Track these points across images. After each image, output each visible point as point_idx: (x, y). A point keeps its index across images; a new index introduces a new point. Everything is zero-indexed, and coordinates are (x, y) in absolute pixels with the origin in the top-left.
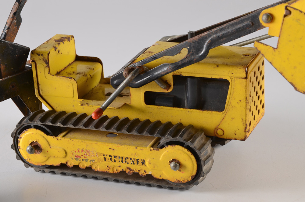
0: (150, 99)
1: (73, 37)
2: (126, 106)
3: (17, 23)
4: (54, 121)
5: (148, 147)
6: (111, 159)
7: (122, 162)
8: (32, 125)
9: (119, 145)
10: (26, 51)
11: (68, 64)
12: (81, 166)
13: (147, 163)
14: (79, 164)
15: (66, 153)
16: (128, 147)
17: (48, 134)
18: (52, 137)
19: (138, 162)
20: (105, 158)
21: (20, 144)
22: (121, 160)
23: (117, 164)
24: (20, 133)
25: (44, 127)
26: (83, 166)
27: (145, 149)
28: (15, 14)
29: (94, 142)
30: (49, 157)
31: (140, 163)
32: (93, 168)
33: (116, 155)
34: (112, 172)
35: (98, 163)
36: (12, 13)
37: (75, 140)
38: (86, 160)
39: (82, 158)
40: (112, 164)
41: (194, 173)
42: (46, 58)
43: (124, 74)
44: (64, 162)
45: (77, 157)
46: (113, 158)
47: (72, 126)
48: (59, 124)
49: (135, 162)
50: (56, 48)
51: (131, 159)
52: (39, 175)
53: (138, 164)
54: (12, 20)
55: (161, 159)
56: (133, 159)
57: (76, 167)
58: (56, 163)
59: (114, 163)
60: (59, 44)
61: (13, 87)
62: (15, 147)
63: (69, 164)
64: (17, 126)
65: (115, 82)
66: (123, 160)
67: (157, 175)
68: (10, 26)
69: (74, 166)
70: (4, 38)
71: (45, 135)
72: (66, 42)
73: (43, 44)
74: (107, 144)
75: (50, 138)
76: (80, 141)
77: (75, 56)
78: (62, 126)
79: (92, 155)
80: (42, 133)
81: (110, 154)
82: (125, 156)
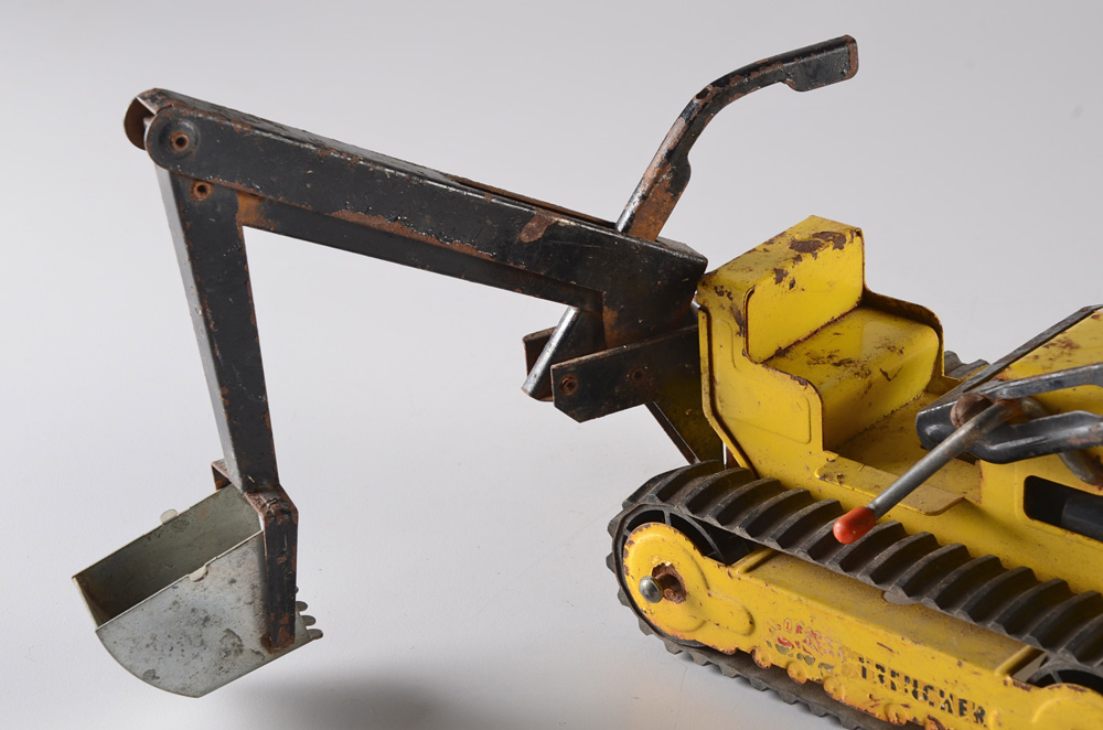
1: (859, 234)
2: (965, 506)
3: (672, 182)
4: (726, 517)
5: (997, 673)
6: (881, 677)
7: (915, 694)
8: (667, 514)
9: (908, 642)
10: (691, 271)
11: (828, 319)
12: (793, 672)
13: (990, 719)
14: (787, 666)
15: (752, 622)
16: (936, 653)
17: (705, 549)
18: (716, 563)
19: (962, 710)
20: (864, 670)
21: (629, 562)
22: (910, 687)
23: (899, 697)
24: (632, 528)
25: (697, 526)
26: (799, 674)
27: (986, 673)
28: (670, 154)
29: (835, 613)
30: (704, 623)
31: (970, 714)
32: (829, 687)
33: (897, 670)
34: (883, 718)
35: (843, 679)
36: (664, 151)
37: (780, 590)
38: (809, 660)
39: (796, 651)
40: (882, 692)
42: (741, 307)
43: (952, 414)
44: (745, 648)
45: (782, 644)
46: (887, 675)
47: (775, 546)
48: (738, 531)
49: (955, 708)
50: (780, 275)
51: (942, 694)
52: (677, 663)
53: (962, 714)
54: (659, 174)
55: (1035, 719)
56: (947, 696)
57: (778, 673)
58: (726, 643)
59: (891, 693)
60: (798, 259)
61: (638, 375)
62: (616, 562)
63: (758, 657)
64: (625, 505)
65: (931, 429)
66: (920, 690)
68: (650, 190)
69: (774, 667)
70: (634, 224)
71: (697, 554)
72: (828, 253)
73: (749, 252)
74: (871, 628)
75: (709, 565)
76: (795, 597)
77: (859, 293)
78: (747, 536)
79: (827, 648)
80: (689, 545)
81: (881, 663)
82: (925, 679)
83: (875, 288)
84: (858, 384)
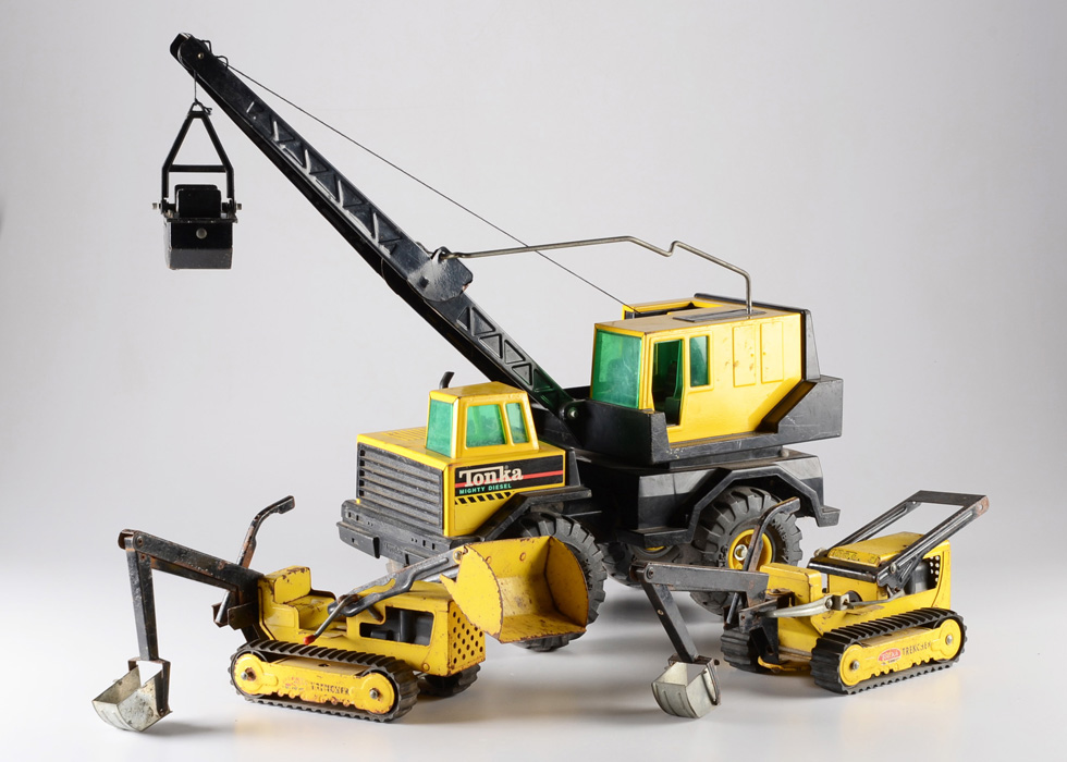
0: (366, 630)
1: (309, 570)
2: (342, 637)
3: (251, 547)
5: (353, 675)
6: (318, 687)
7: (328, 690)
8: (251, 650)
9: (326, 673)
10: (260, 577)
11: (299, 596)
12: (290, 695)
13: (350, 692)
14: (289, 693)
15: (277, 681)
17: (262, 660)
20: (312, 686)
21: (236, 670)
22: (327, 688)
23: (324, 693)
24: (237, 659)
25: (261, 653)
26: (292, 695)
27: (349, 677)
28: (250, 538)
29: (304, 670)
30: (261, 685)
31: (344, 692)
32: (301, 697)
33: (323, 683)
34: (318, 702)
35: (306, 692)
37: (287, 667)
38: (296, 689)
39: (292, 686)
40: (319, 692)
41: (392, 704)
42: (272, 585)
44: (275, 691)
45: (287, 685)
46: (320, 686)
47: (289, 654)
48: (277, 651)
49: (340, 691)
50: (284, 577)
51: (336, 687)
53: (342, 692)
54: (248, 545)
55: (362, 687)
56: (338, 687)
57: (286, 697)
58: (268, 692)
59: (321, 692)
60: (290, 573)
62: (232, 670)
63: (279, 693)
64: (237, 650)
66: (330, 688)
67: (358, 706)
68: (245, 550)
69: (284, 695)
70: (241, 564)
71: (260, 661)
72: (300, 573)
74: (315, 671)
75: (265, 665)
76: (291, 668)
77: (309, 589)
78: (279, 653)
79: (302, 683)
80: (257, 659)
81: (318, 682)
82: (331, 684)
83: (314, 589)
84: (310, 610)
